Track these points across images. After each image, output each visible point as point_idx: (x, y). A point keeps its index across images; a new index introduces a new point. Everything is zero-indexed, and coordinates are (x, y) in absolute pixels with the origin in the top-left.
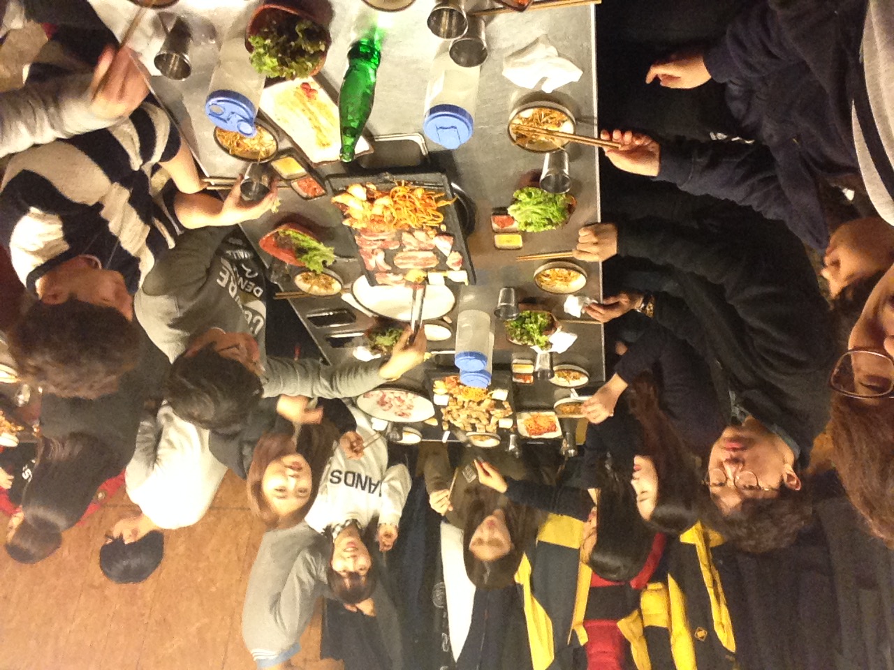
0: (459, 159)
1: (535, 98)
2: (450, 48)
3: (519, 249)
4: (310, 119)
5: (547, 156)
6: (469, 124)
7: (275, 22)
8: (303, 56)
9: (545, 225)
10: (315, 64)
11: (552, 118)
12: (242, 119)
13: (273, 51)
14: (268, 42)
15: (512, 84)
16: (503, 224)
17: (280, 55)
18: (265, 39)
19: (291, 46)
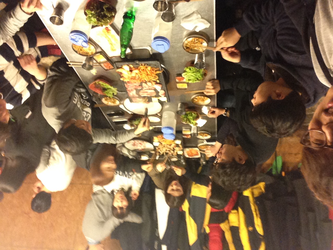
0: (164, 56)
1: (193, 34)
2: (161, 15)
3: (186, 89)
4: (108, 41)
5: (197, 55)
6: (168, 44)
7: (95, 5)
8: (106, 17)
9: (196, 81)
10: (111, 21)
11: (199, 41)
12: (83, 41)
13: (95, 16)
14: (93, 12)
15: (184, 28)
16: (180, 80)
17: (97, 17)
18: (92, 11)
19: (102, 14)
